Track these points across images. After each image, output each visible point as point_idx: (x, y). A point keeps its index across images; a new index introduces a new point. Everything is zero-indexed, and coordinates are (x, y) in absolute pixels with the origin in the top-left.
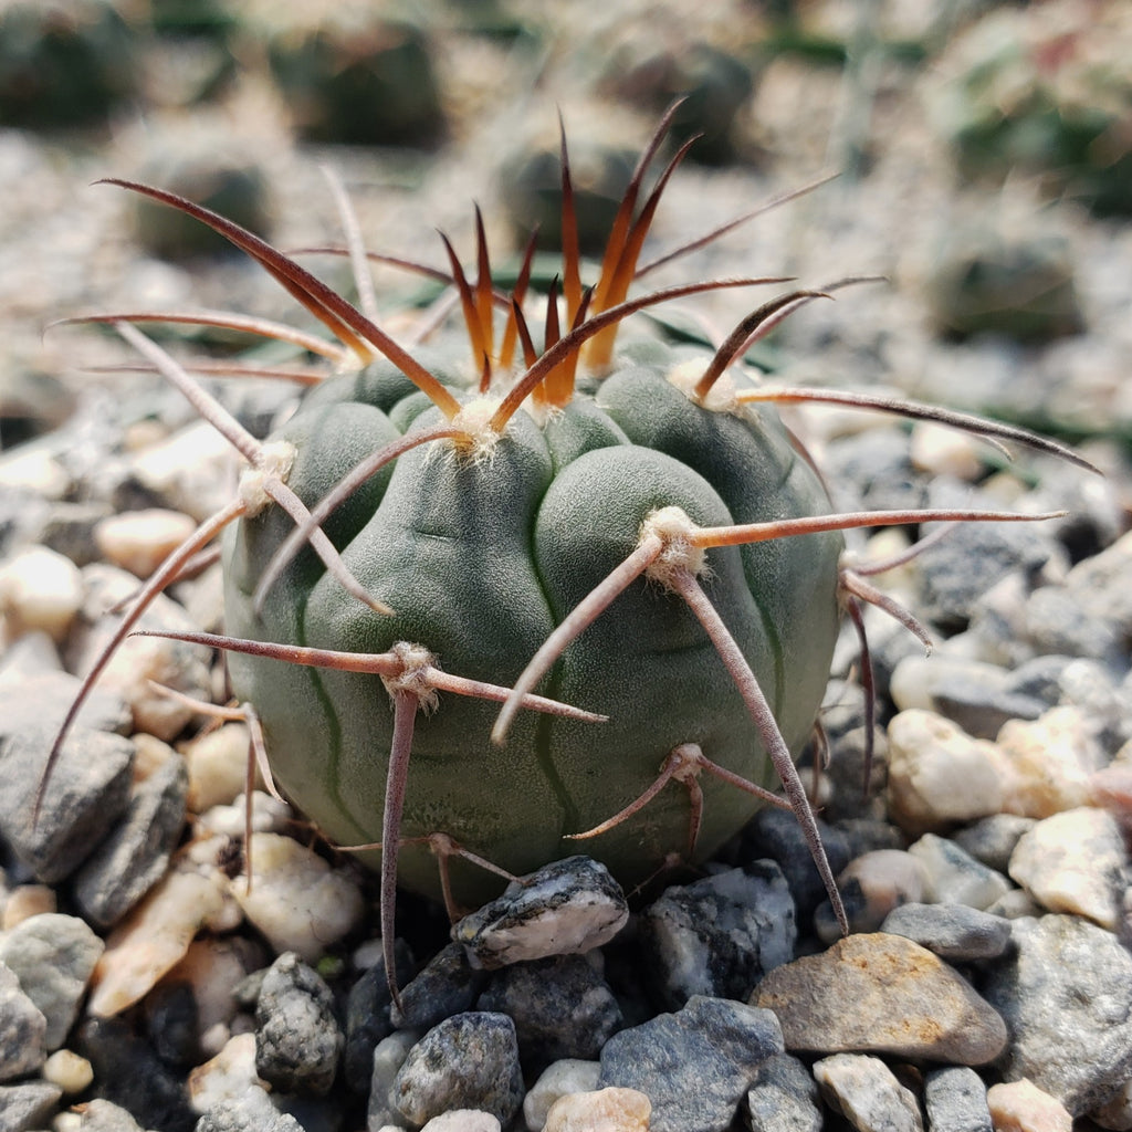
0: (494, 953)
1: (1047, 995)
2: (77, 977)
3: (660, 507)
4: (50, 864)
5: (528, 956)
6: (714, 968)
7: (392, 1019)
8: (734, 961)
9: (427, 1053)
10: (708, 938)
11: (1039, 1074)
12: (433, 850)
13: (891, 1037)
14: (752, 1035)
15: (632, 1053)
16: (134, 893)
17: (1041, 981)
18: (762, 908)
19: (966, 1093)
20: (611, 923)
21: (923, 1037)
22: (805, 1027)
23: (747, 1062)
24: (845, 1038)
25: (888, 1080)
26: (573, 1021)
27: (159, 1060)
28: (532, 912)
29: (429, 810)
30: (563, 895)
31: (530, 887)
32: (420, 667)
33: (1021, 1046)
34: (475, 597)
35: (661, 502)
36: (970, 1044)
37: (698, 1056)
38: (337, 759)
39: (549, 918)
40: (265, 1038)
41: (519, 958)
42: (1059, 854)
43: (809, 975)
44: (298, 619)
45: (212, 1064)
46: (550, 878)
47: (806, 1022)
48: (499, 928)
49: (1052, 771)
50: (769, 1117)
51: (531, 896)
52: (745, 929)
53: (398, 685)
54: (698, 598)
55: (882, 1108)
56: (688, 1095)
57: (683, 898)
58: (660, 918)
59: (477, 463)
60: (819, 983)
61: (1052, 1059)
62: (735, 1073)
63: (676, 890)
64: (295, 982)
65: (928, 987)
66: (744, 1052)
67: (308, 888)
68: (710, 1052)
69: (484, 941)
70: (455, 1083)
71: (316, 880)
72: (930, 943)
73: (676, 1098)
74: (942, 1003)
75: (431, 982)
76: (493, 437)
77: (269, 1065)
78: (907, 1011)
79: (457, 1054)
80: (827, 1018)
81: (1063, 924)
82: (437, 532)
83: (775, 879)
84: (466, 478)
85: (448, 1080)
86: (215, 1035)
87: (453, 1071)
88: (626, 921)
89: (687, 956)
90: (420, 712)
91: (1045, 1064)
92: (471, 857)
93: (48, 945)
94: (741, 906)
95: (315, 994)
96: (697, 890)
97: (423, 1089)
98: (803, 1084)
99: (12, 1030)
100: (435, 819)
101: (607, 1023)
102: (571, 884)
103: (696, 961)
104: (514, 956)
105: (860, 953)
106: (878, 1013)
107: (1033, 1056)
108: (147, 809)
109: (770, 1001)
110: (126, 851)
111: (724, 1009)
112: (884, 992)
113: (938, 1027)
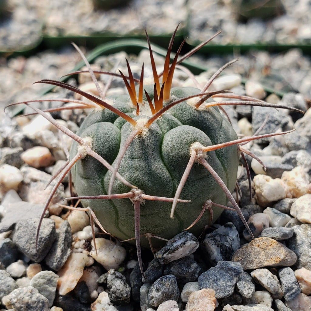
0: (167, 260)
1: (305, 246)
2: (54, 286)
3: (194, 143)
4: (39, 258)
5: (176, 259)
6: (222, 253)
7: (143, 281)
8: (226, 250)
9: (155, 288)
10: (219, 246)
11: (306, 266)
12: (147, 237)
13: (268, 263)
14: (235, 269)
15: (206, 278)
16: (64, 261)
17: (303, 242)
18: (230, 235)
19: (289, 274)
20: (195, 247)
21: (276, 261)
22: (247, 264)
23: (235, 276)
24: (257, 265)
25: (270, 274)
26: (190, 273)
27: (81, 303)
28: (176, 249)
29: (145, 228)
30: (183, 243)
31: (174, 242)
32: (139, 194)
33: (301, 259)
34: (151, 174)
35: (194, 141)
36: (288, 261)
38: (118, 218)
39: (181, 249)
40: (112, 293)
41: (173, 260)
42: (303, 208)
43: (246, 251)
44: (102, 185)
45: (96, 301)
46: (179, 239)
47: (247, 263)
48: (168, 254)
49: (297, 185)
50: (243, 289)
51: (175, 245)
52: (227, 241)
53: (134, 199)
54: (207, 165)
55: (270, 281)
56: (222, 287)
57: (211, 237)
58: (207, 243)
59: (144, 138)
60: (248, 252)
61: (309, 261)
62: (233, 279)
63: (209, 235)
64: (116, 277)
66: (234, 274)
67: (111, 251)
68: (226, 275)
69: (164, 258)
70: (164, 294)
71: (113, 248)
72: (274, 238)
73: (219, 288)
75: (151, 270)
76: (146, 130)
77: (114, 300)
78: (271, 256)
79: (163, 287)
80: (252, 261)
81: (306, 226)
82: (138, 158)
83: (232, 227)
84: (142, 142)
85: (162, 294)
86: (94, 293)
87: (163, 292)
88: (199, 246)
89: (215, 252)
90: (141, 205)
91: (307, 263)
92: (157, 237)
93: (44, 280)
94: (226, 235)
95: (121, 278)
96: (214, 233)
97: (156, 297)
98: (249, 278)
99: (40, 304)
100: (146, 230)
101: (198, 272)
102: (185, 240)
103: (217, 252)
104: (172, 260)
105: (257, 243)
106: (264, 257)
107: (304, 261)
108: (62, 237)
109: (237, 259)
110: (59, 250)
111: (227, 264)
112: (265, 252)
113: (280, 258)
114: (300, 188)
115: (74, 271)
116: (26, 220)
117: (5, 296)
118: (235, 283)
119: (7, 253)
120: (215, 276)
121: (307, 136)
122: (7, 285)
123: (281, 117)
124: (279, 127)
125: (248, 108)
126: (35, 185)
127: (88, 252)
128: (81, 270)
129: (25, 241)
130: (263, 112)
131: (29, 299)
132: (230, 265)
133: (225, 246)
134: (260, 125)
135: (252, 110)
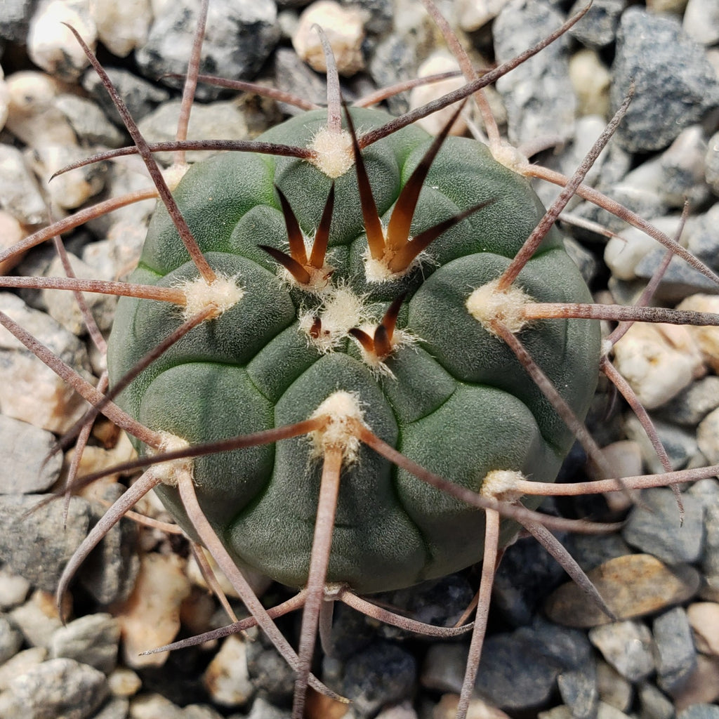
8: (536, 584)
13: (634, 611)
16: (128, 592)
21: (652, 606)
23: (555, 666)
37: (526, 667)
47: (583, 614)
52: (539, 562)
55: (633, 663)
59: (349, 468)
62: (549, 672)
65: (655, 580)
66: (554, 663)
74: (664, 586)
78: (643, 595)
93: (88, 640)
99: (89, 694)
105: (614, 572)
106: (626, 600)
109: (560, 606)
110: (111, 571)
111: (540, 644)
112: (629, 587)
113: (661, 599)
115: (158, 623)
116: (14, 512)
118: (554, 677)
120: (509, 665)
124: (694, 114)
125: (606, 23)
126: (7, 360)
127: (183, 560)
128: (174, 616)
129: (22, 562)
130: (654, 60)
131: (63, 694)
132: (547, 648)
133: (534, 575)
134: (639, 105)
135: (619, 34)
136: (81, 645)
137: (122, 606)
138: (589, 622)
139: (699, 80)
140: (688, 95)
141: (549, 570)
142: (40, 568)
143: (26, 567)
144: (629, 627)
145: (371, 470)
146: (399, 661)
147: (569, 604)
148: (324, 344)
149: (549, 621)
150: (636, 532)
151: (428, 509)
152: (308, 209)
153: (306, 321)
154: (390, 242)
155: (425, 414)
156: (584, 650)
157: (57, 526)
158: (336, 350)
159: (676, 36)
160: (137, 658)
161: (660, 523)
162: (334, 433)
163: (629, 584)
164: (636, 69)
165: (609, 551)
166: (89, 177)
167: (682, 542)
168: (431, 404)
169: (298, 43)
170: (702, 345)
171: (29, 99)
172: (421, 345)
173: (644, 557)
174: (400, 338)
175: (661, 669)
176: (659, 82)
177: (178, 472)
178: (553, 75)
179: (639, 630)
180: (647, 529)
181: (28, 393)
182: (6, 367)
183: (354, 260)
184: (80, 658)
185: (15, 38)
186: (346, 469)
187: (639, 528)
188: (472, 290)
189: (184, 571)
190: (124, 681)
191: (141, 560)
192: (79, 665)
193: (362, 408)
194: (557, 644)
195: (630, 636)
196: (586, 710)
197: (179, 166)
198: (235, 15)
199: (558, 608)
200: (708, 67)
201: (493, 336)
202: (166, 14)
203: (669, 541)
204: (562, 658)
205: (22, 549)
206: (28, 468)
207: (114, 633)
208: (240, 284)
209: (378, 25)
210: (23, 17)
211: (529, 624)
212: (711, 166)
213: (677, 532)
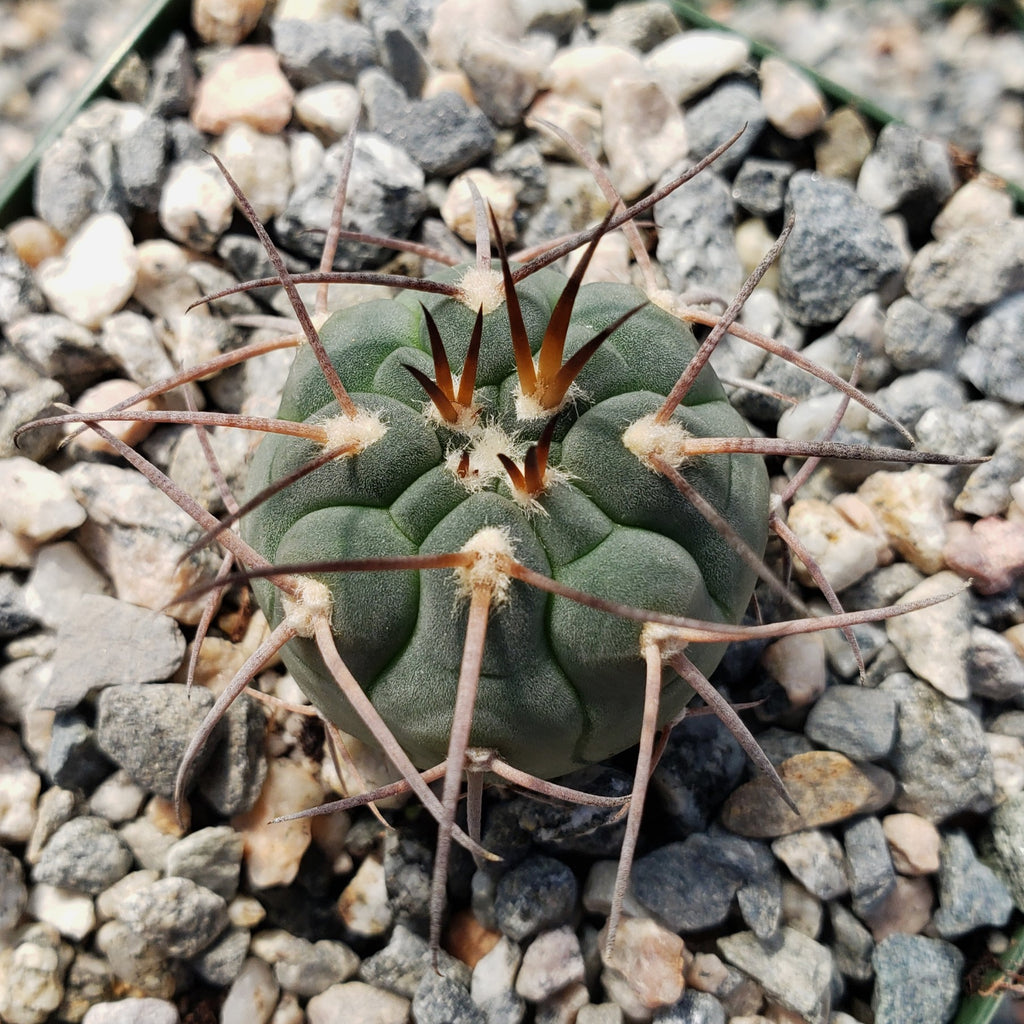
1: (921, 755)
2: (234, 862)
8: (710, 785)
9: (519, 910)
10: (692, 783)
16: (254, 799)
17: (917, 744)
18: (722, 735)
19: (873, 847)
21: (843, 813)
22: (763, 824)
23: (732, 879)
24: (791, 827)
27: (313, 900)
32: (486, 763)
33: (906, 787)
37: (701, 879)
43: (764, 790)
45: (353, 895)
47: (764, 821)
52: (713, 760)
55: (822, 878)
56: (699, 905)
59: (499, 609)
60: (771, 794)
61: (925, 798)
62: (727, 885)
64: (405, 860)
65: (844, 781)
66: (732, 874)
68: (709, 875)
74: (854, 789)
78: (831, 800)
79: (540, 908)
80: (778, 817)
85: (538, 923)
89: (683, 802)
94: (709, 738)
103: (687, 803)
105: (797, 770)
106: (812, 805)
107: (913, 794)
108: (238, 733)
109: (738, 811)
110: (236, 773)
111: (716, 850)
112: (815, 790)
113: (852, 805)
114: (920, 547)
115: (287, 835)
116: (130, 701)
117: (104, 890)
118: (733, 893)
119: (83, 762)
120: (682, 878)
121: (949, 310)
122: (105, 866)
123: (879, 246)
124: (870, 281)
125: (774, 188)
126: (128, 539)
127: (316, 764)
128: (304, 827)
129: (137, 760)
130: (824, 225)
131: (177, 919)
132: (723, 855)
133: (706, 774)
134: (811, 272)
135: (787, 200)
136: (200, 861)
137: (246, 817)
138: (771, 830)
139: (874, 244)
140: (863, 260)
141: (724, 771)
142: (157, 766)
143: (141, 767)
144: (816, 837)
145: (522, 612)
146: (558, 873)
147: (748, 810)
148: (472, 484)
149: (726, 831)
150: (820, 726)
151: (584, 657)
152: (456, 344)
153: (453, 460)
154: (542, 375)
155: (580, 554)
156: (766, 865)
157: (177, 716)
158: (485, 489)
159: (848, 201)
160: (261, 879)
161: (847, 716)
162: (482, 569)
163: (814, 785)
164: (806, 233)
165: (791, 750)
166: (223, 346)
167: (872, 734)
168: (585, 543)
169: (447, 213)
170: (888, 527)
171: (159, 266)
172: (575, 483)
173: (830, 754)
174: (552, 476)
175: (855, 889)
176: (831, 247)
177: (314, 618)
178: (717, 244)
179: (829, 843)
180: (832, 722)
181: (149, 575)
182: (126, 546)
183: (505, 399)
184: (198, 878)
185: (146, 205)
186: (496, 610)
187: (823, 721)
188: (628, 424)
189: (316, 776)
190: (246, 909)
191: (269, 763)
192: (196, 887)
193: (514, 544)
194: (733, 850)
195: (818, 848)
196: (770, 929)
197: (321, 314)
198: (380, 179)
199: (735, 813)
200: (883, 231)
201: (651, 472)
202: (307, 180)
203: (856, 734)
204: (741, 866)
205: (136, 745)
206: (146, 655)
207: (237, 849)
208: (383, 420)
209: (531, 196)
210: (155, 181)
211: (705, 831)
212: (891, 335)
213: (865, 723)
